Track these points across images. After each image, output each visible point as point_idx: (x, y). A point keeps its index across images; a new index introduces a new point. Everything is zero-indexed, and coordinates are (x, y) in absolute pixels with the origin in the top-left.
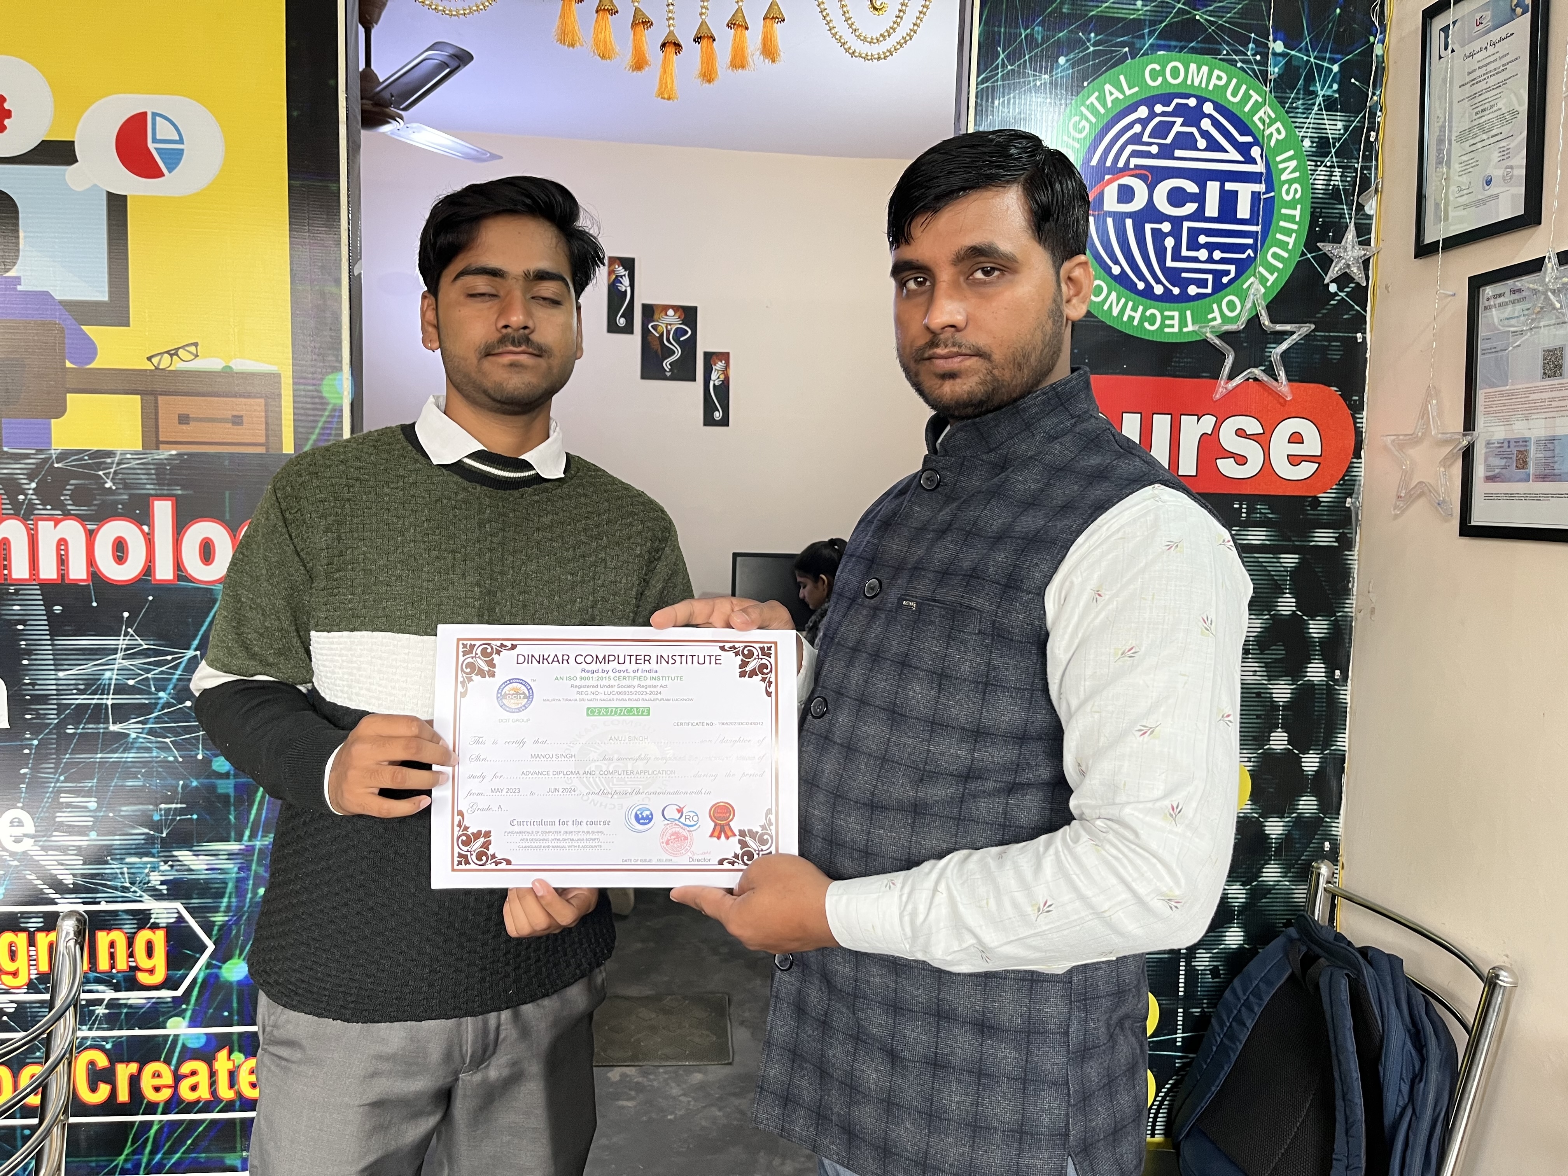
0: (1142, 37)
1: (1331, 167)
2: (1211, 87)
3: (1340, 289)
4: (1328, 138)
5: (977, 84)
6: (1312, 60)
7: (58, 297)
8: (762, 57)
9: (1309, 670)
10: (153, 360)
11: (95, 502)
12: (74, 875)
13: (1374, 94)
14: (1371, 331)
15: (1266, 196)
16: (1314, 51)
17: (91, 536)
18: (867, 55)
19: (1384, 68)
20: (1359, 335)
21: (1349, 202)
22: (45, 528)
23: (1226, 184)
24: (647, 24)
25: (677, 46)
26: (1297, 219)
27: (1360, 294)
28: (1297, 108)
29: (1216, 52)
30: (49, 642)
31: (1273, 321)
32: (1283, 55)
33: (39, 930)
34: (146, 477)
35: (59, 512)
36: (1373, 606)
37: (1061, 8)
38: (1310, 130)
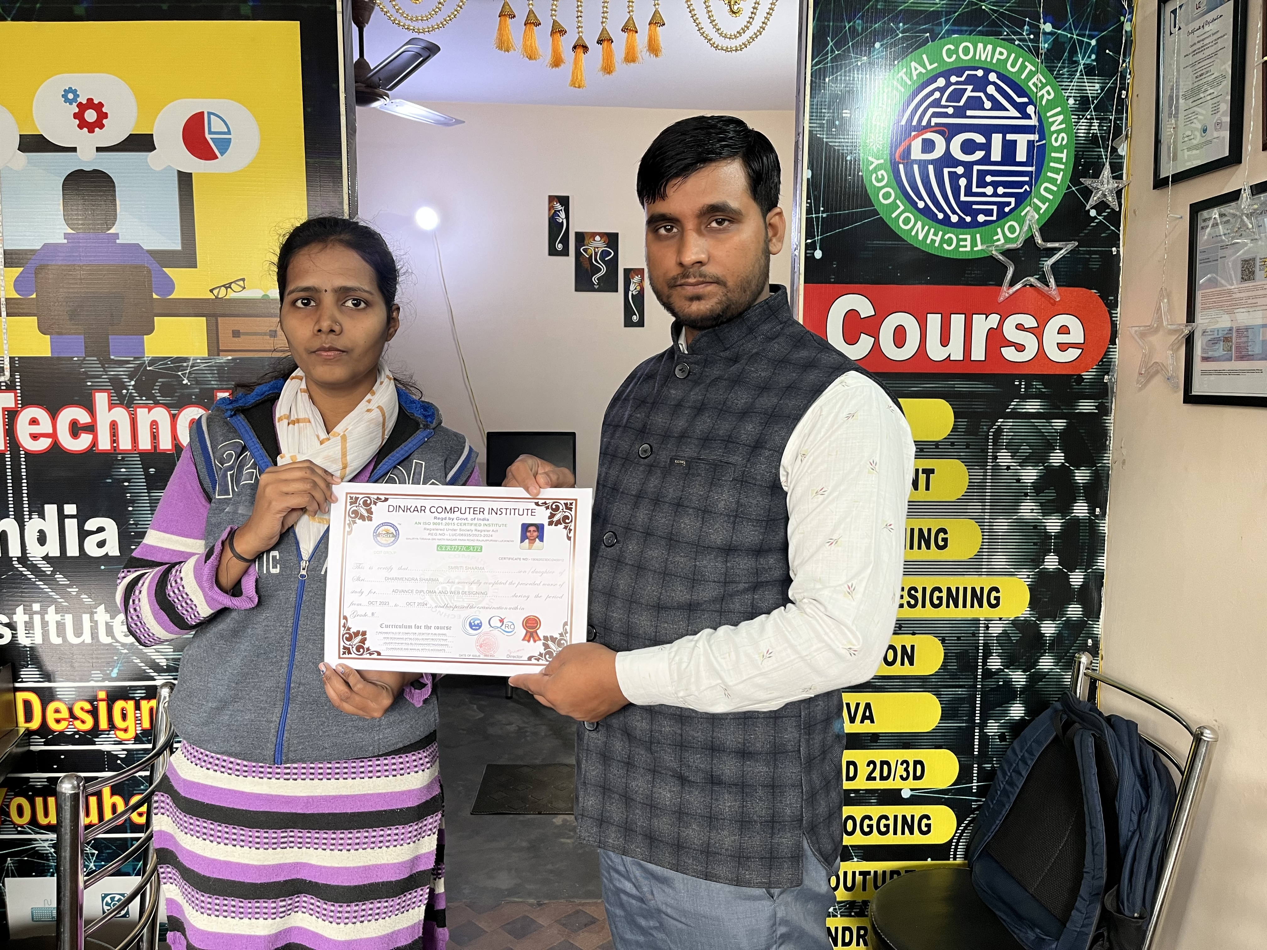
0: (940, 24)
1: (1091, 119)
2: (994, 61)
3: (1099, 214)
4: (1088, 97)
5: (812, 66)
6: (1075, 37)
7: (146, 247)
8: (648, 53)
9: (1075, 508)
10: (214, 292)
11: (176, 394)
12: (167, 659)
13: (1124, 61)
14: (1123, 246)
15: (1038, 144)
16: (1076, 30)
17: (174, 418)
18: (727, 48)
19: (1132, 41)
20: (1114, 249)
21: (1106, 146)
22: (141, 413)
23: (1008, 135)
24: (563, 32)
25: (585, 48)
26: (1064, 160)
27: (1115, 217)
28: (1063, 74)
29: (997, 34)
30: (147, 494)
31: (1044, 240)
32: (1051, 34)
33: (143, 698)
34: (211, 375)
35: (151, 402)
36: (1124, 458)
37: (876, 6)
38: (1074, 91)
